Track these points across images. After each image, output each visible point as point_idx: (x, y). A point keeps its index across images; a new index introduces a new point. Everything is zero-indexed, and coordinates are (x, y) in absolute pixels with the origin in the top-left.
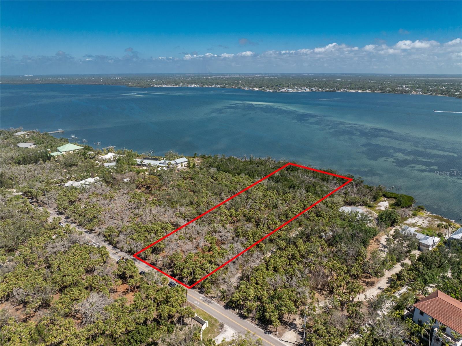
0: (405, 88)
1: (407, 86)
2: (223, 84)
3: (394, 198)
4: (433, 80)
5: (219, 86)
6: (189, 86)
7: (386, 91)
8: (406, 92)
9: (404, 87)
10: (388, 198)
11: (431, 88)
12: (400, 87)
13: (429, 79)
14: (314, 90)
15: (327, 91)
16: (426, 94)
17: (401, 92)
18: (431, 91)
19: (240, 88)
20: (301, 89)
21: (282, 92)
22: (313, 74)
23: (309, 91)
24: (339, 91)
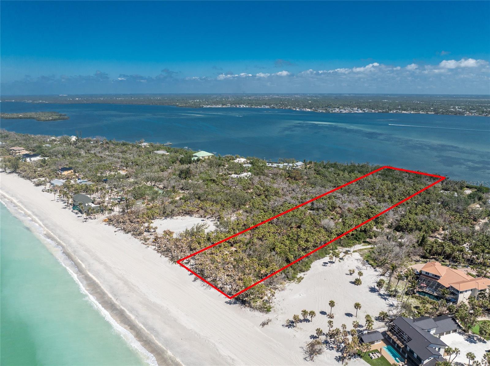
0: (458, 110)
1: (459, 107)
2: (272, 105)
3: (475, 188)
4: (486, 101)
5: (267, 107)
6: (238, 106)
7: (439, 113)
8: (460, 113)
9: (457, 108)
10: (470, 188)
11: (485, 110)
12: (452, 108)
13: (481, 100)
14: (366, 111)
15: (380, 112)
16: (481, 115)
17: (456, 113)
18: (486, 112)
19: (290, 109)
20: (353, 110)
21: (335, 113)
22: (354, 94)
23: (361, 112)
24: (392, 112)
